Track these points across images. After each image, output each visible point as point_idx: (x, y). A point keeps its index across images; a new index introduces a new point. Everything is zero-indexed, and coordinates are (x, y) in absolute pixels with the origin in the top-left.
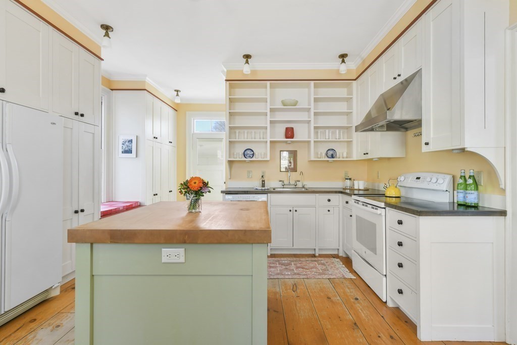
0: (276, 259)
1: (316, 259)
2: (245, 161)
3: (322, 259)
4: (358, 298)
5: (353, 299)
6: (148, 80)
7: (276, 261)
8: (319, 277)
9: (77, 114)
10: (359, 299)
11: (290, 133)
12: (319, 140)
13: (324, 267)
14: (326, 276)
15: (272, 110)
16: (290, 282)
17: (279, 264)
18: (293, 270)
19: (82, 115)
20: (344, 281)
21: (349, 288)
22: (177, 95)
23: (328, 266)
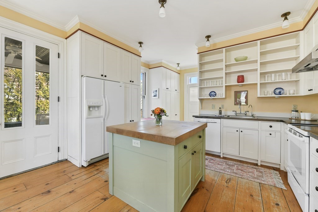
0: (225, 160)
1: (257, 167)
2: (210, 99)
3: (262, 168)
4: (280, 204)
5: (274, 203)
6: (163, 61)
7: (224, 162)
8: (252, 180)
9: (131, 81)
10: (280, 206)
11: (241, 79)
12: (266, 82)
13: (260, 174)
14: (258, 181)
15: (226, 66)
16: (227, 177)
17: (226, 164)
18: (234, 170)
19: (133, 82)
20: (273, 188)
21: (275, 195)
22: (178, 66)
23: (264, 174)
